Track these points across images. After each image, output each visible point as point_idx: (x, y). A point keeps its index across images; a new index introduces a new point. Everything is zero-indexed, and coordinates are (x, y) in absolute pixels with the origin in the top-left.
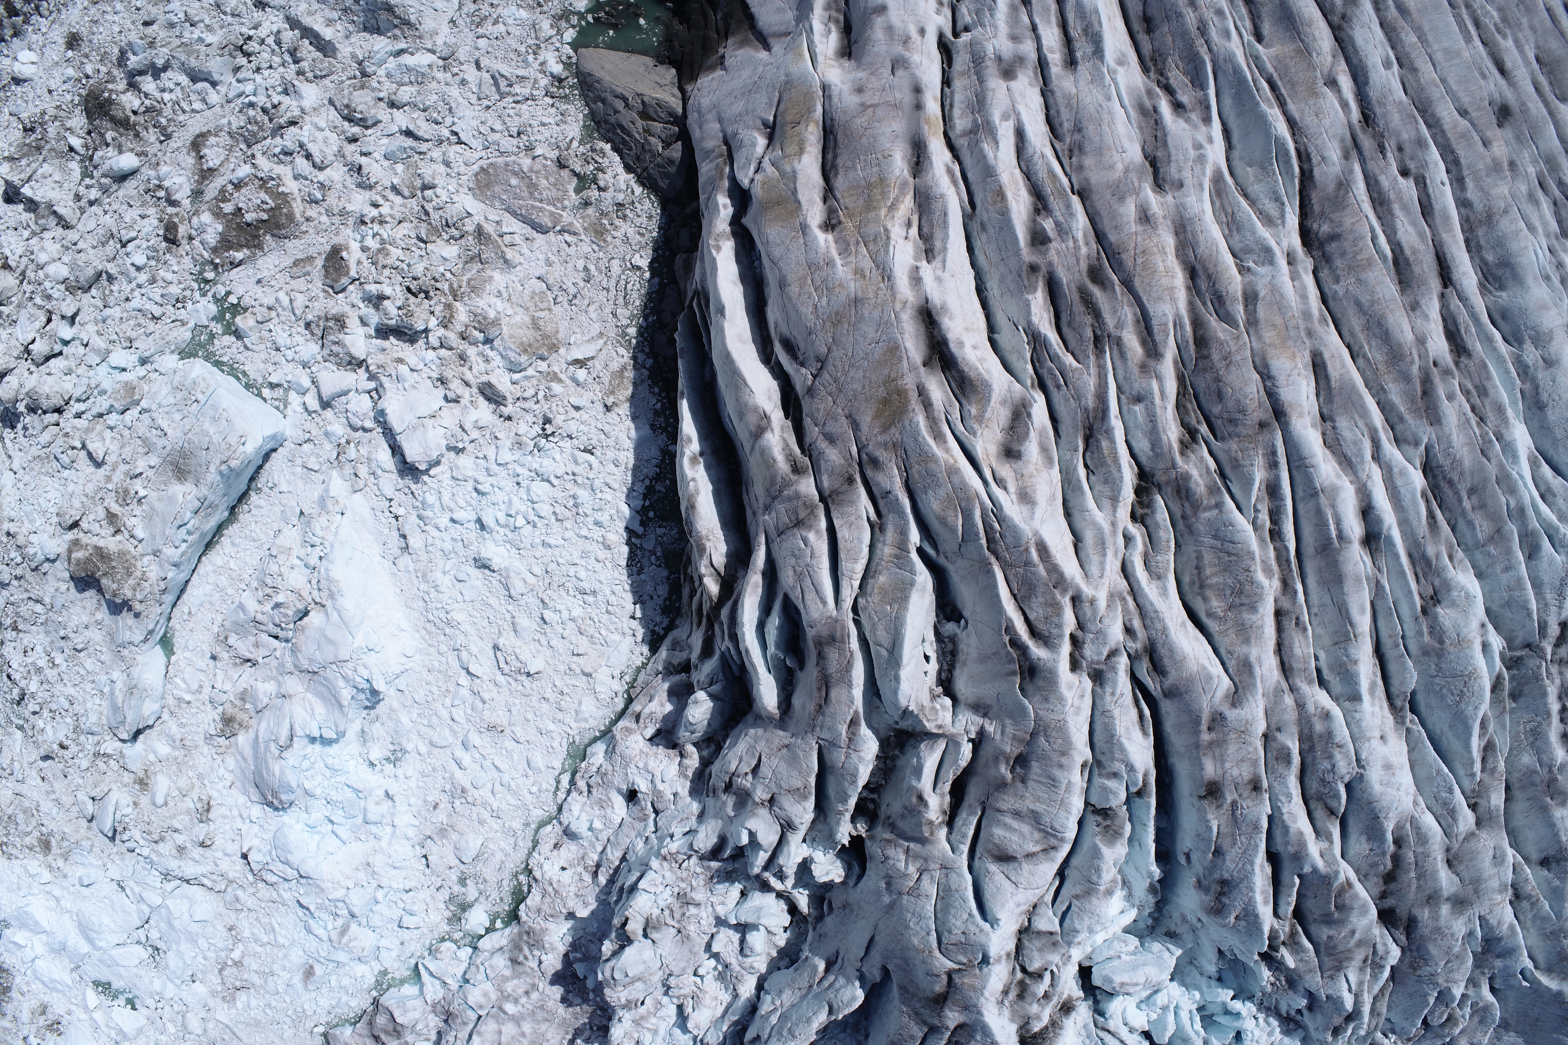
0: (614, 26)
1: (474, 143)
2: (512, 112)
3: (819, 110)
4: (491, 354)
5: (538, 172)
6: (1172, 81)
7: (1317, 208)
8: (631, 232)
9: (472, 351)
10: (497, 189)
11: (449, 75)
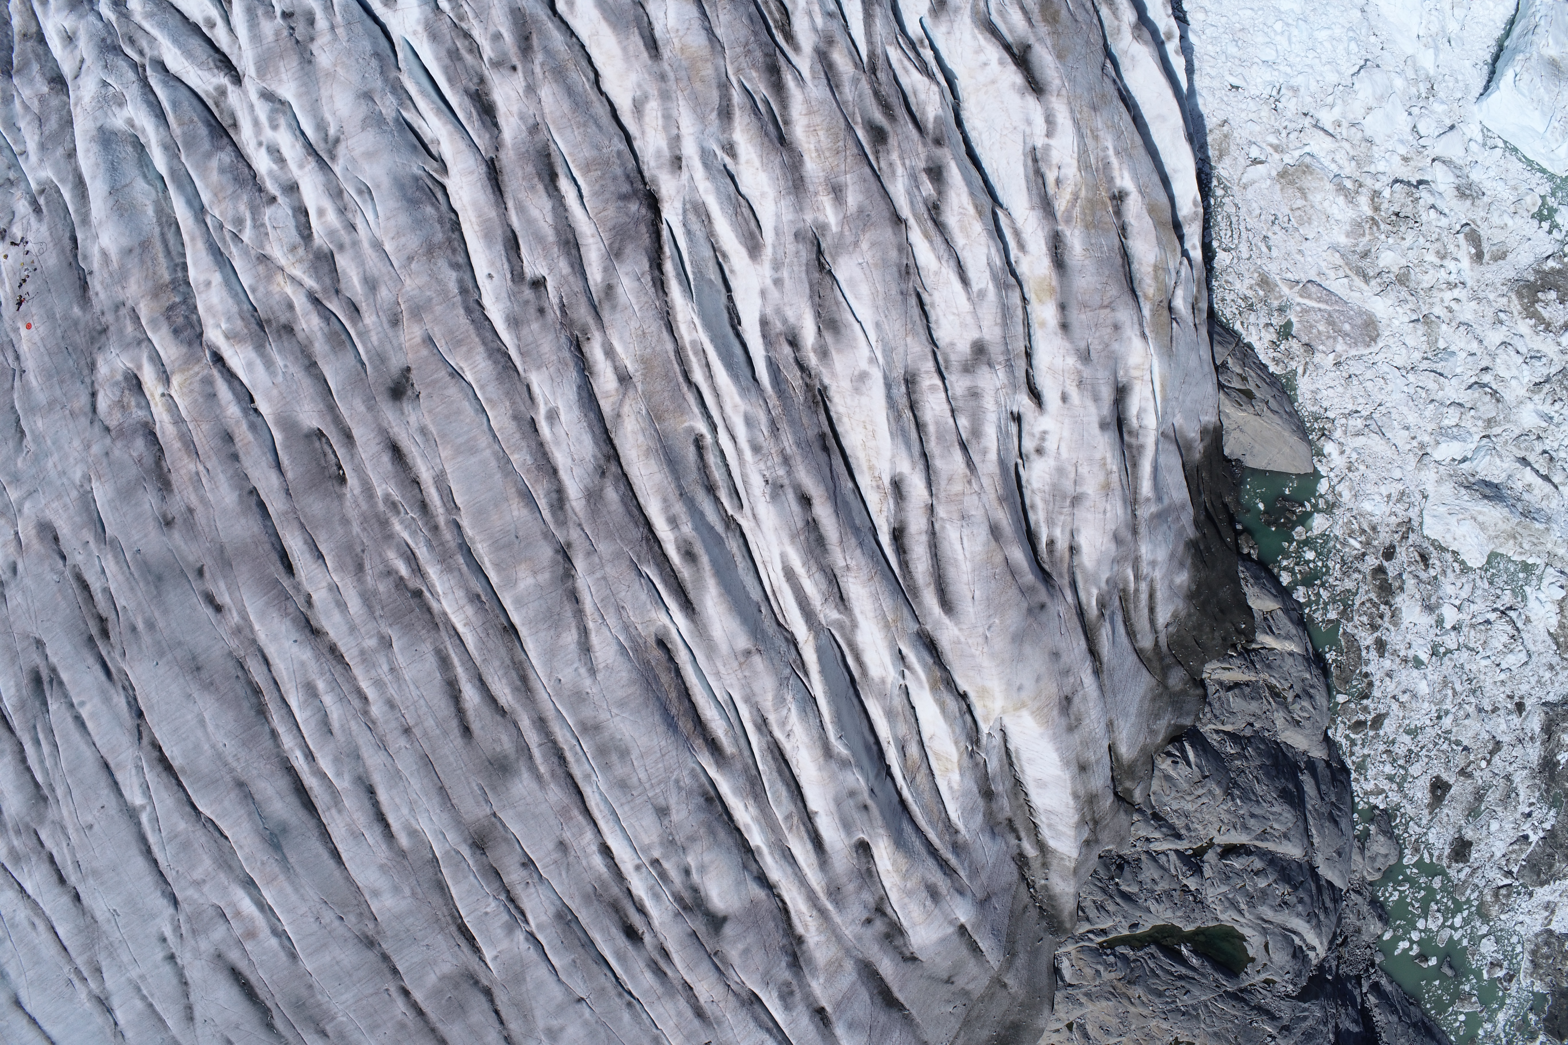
0: (1285, 498)
1: (1385, 368)
2: (1361, 400)
3: (1146, 312)
4: (1333, 167)
5: (1328, 337)
6: (799, 373)
7: (643, 229)
8: (1238, 285)
9: (1349, 168)
10: (1359, 321)
11: (1419, 439)
